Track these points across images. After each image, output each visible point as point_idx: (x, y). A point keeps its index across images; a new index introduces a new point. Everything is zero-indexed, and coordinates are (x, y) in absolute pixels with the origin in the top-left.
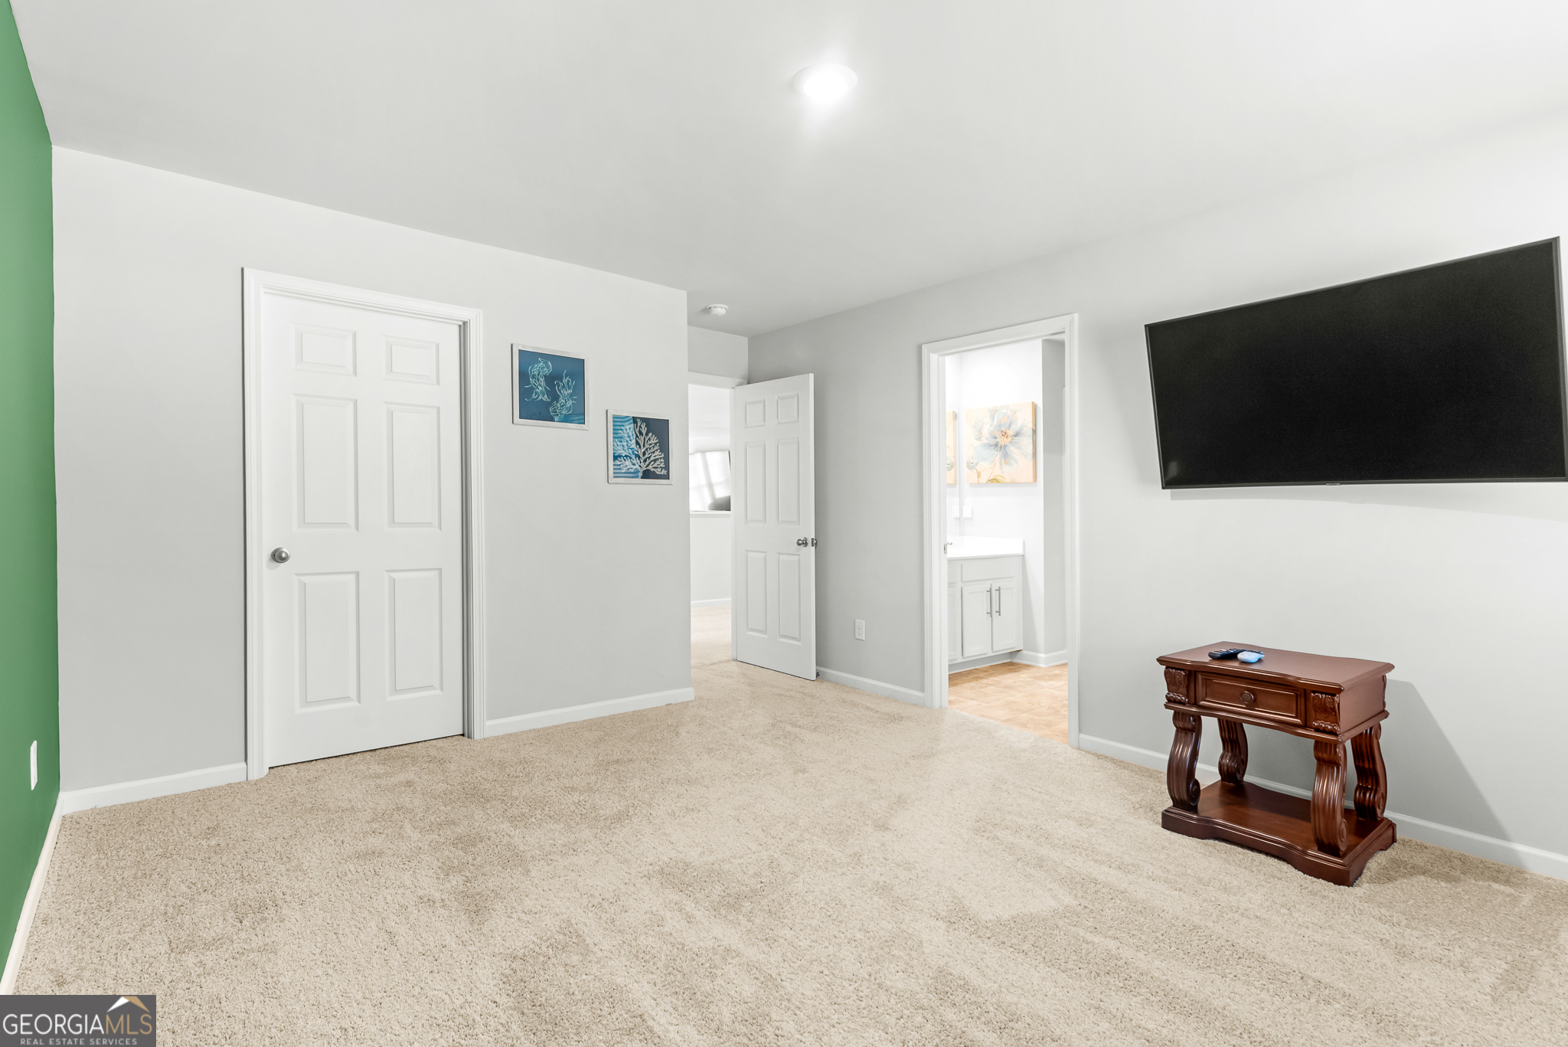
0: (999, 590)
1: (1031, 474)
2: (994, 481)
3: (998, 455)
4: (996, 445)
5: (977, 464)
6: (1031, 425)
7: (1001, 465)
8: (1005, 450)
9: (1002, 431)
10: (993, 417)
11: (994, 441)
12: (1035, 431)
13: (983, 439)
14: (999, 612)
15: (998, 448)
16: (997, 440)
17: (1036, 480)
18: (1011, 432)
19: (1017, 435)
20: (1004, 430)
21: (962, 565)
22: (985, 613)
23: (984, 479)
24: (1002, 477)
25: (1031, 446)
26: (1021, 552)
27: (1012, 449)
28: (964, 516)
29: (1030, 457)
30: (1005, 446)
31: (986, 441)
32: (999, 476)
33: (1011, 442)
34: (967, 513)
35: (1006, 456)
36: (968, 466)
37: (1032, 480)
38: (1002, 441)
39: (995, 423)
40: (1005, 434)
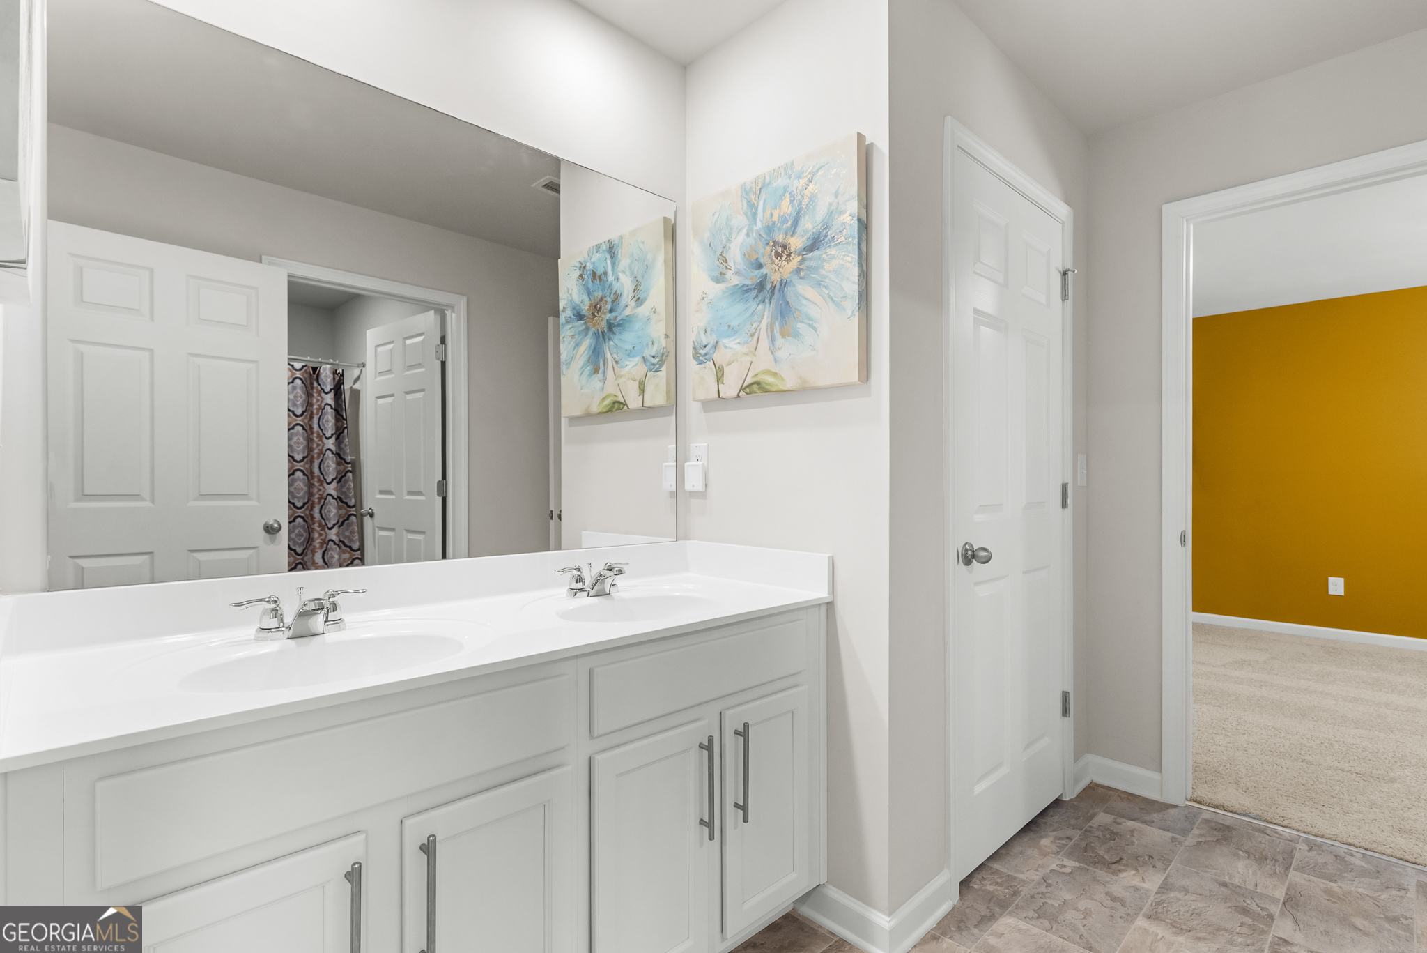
0: (744, 733)
1: (854, 357)
2: (755, 389)
3: (766, 313)
4: (761, 286)
5: (715, 346)
6: (853, 207)
7: (773, 340)
8: (783, 297)
9: (776, 243)
10: (753, 208)
11: (753, 277)
12: (864, 226)
13: (729, 274)
14: (744, 807)
15: (766, 293)
16: (764, 271)
17: (868, 378)
18: (796, 243)
19: (815, 244)
20: (780, 238)
21: (591, 672)
22: (694, 822)
23: (731, 388)
24: (775, 374)
25: (854, 271)
26: (822, 593)
27: (803, 291)
28: (688, 487)
29: (852, 304)
30: (784, 284)
31: (736, 281)
32: (768, 372)
33: (798, 270)
34: (693, 482)
35: (785, 312)
36: (696, 355)
37: (854, 377)
38: (776, 272)
39: (759, 225)
40: (782, 251)
